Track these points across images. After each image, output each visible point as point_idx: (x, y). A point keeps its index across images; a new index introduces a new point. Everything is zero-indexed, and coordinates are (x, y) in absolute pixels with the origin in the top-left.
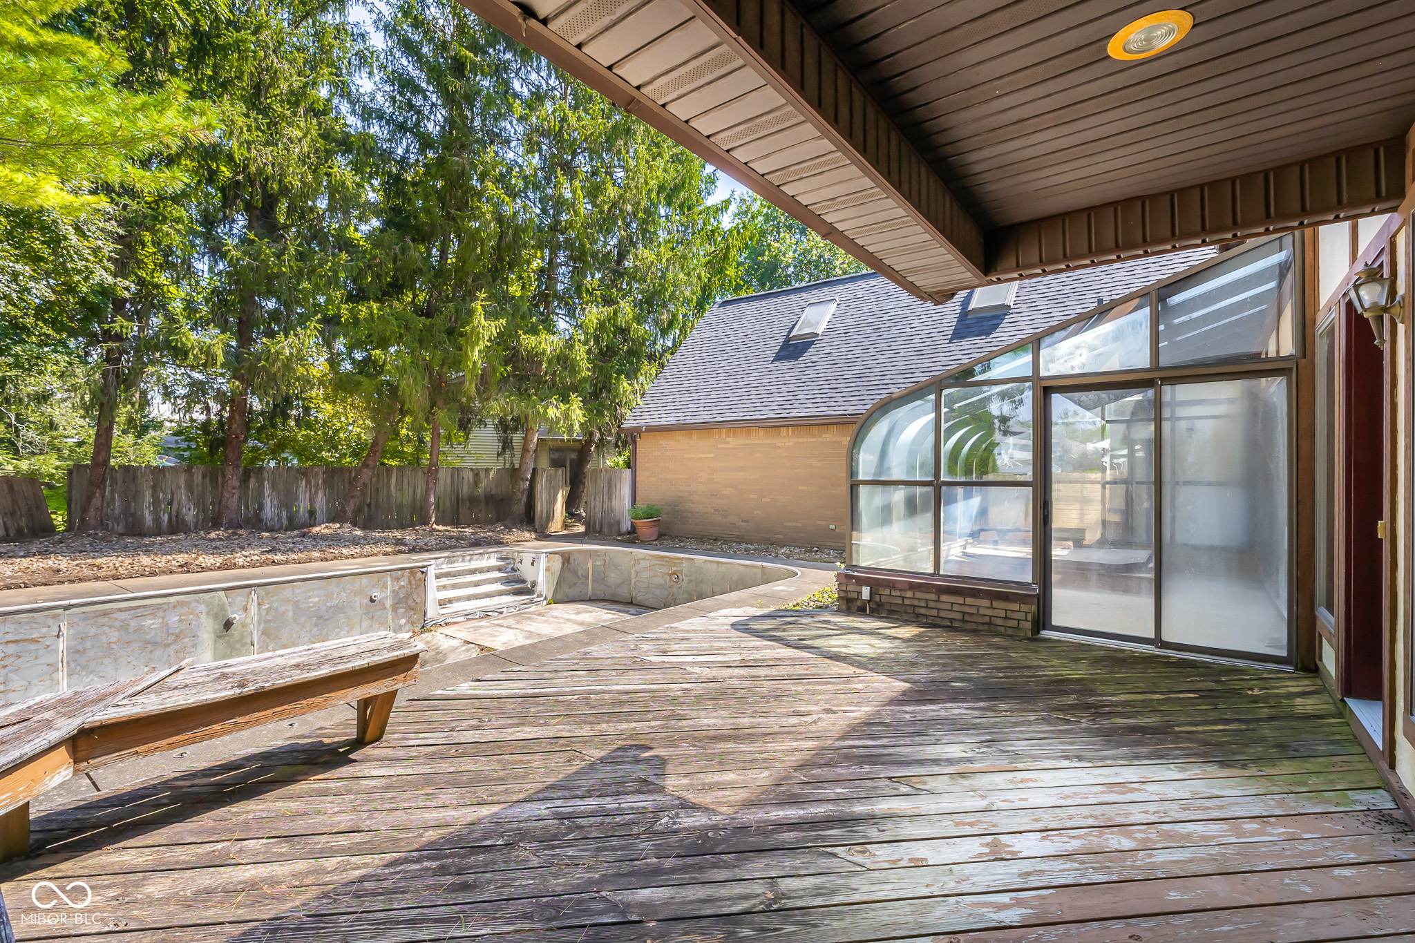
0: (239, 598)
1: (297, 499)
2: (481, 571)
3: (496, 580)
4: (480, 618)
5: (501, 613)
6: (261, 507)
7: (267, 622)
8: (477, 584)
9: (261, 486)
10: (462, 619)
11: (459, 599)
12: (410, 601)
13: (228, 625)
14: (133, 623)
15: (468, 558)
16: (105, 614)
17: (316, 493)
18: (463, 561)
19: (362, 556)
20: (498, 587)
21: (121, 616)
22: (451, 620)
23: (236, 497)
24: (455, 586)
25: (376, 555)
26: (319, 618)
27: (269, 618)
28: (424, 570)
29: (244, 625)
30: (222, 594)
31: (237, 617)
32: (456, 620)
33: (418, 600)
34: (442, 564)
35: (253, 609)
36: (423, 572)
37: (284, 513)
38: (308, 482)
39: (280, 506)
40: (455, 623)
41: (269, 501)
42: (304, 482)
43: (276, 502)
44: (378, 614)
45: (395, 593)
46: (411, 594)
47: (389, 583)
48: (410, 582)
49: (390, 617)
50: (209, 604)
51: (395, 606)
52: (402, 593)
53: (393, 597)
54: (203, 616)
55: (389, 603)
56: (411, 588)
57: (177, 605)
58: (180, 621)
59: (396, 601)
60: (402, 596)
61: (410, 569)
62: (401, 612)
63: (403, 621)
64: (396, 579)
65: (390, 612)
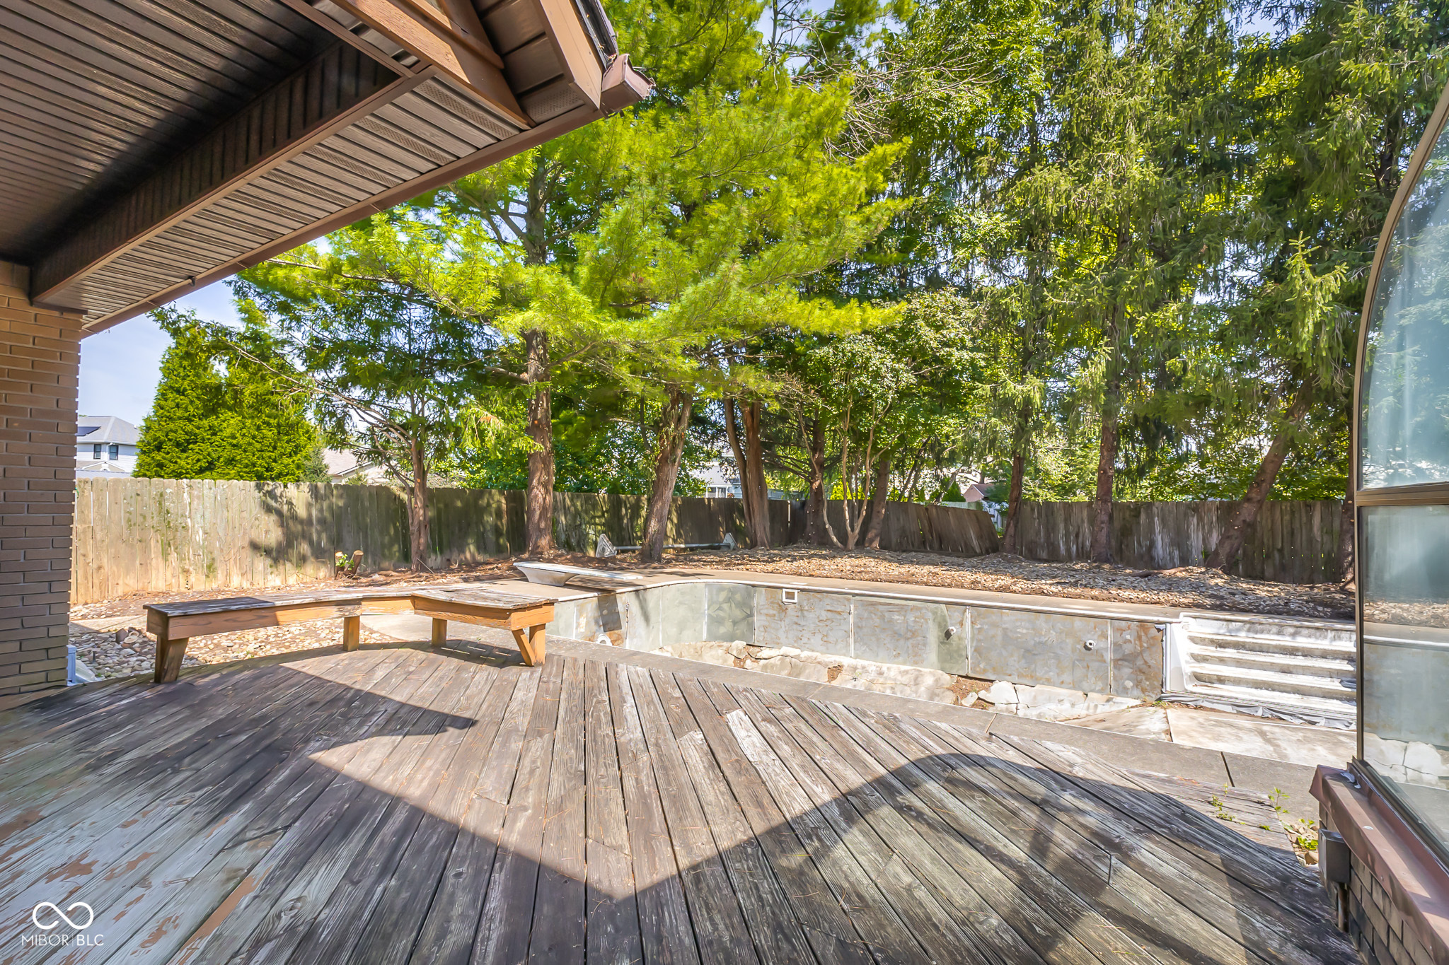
0: (956, 613)
1: (1188, 537)
2: (1307, 653)
3: (1331, 674)
4: (1262, 717)
5: (1314, 723)
6: (1152, 545)
7: (979, 641)
8: (1286, 670)
9: (1151, 523)
10: (1229, 709)
11: (1237, 682)
12: (1139, 662)
13: (948, 635)
14: (887, 615)
15: (1291, 630)
16: (873, 604)
17: (1210, 531)
18: (1279, 633)
19: (1143, 602)
20: (1335, 685)
21: (881, 608)
22: (1205, 704)
23: (1105, 531)
24: (1239, 663)
25: (1161, 603)
26: (1027, 651)
27: (980, 637)
28: (1161, 627)
29: (960, 638)
30: (943, 606)
31: (954, 629)
32: (1215, 706)
33: (1152, 662)
34: (1238, 630)
35: (968, 623)
36: (1159, 630)
37: (1176, 553)
38: (1200, 519)
39: (1172, 544)
40: (1212, 710)
41: (1159, 538)
42: (1195, 520)
43: (1167, 540)
44: (1095, 665)
45: (1117, 646)
46: (1141, 653)
47: (1110, 632)
48: (1139, 638)
49: (1111, 674)
50: (935, 613)
51: (1117, 663)
52: (1128, 649)
53: (1115, 651)
54: (930, 622)
55: (1109, 656)
56: (1141, 646)
57: (913, 609)
58: (915, 622)
59: (1118, 656)
60: (1127, 652)
61: (1139, 621)
62: (1126, 672)
63: (1130, 684)
64: (1119, 631)
65: (1111, 668)
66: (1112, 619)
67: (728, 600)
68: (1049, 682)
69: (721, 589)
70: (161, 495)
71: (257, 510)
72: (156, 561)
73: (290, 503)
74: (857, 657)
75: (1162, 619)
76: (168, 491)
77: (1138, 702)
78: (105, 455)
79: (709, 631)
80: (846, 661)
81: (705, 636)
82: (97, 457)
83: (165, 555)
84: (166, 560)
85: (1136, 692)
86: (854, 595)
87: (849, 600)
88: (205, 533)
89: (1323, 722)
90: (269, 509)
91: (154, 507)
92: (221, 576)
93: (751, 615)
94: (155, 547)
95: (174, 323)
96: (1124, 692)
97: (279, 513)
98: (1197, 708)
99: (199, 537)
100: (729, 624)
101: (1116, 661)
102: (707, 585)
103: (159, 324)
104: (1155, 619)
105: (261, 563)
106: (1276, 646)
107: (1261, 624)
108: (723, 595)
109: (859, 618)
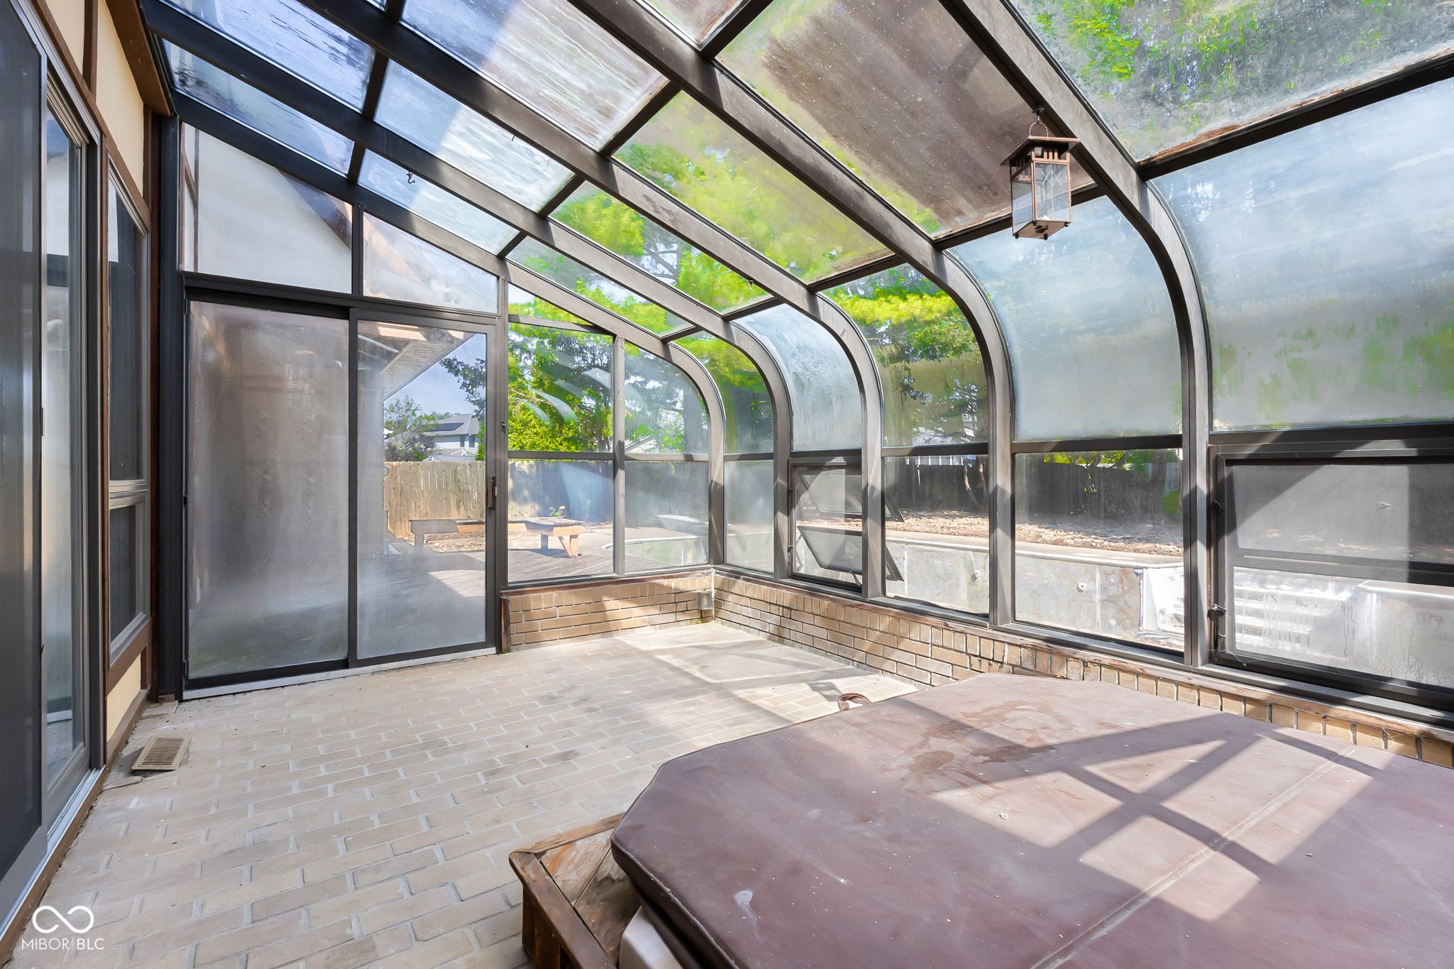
0: (980, 559)
12: (1121, 603)
13: (974, 577)
14: (930, 560)
16: (921, 551)
21: (925, 553)
28: (1139, 571)
29: (983, 580)
30: (971, 553)
31: (979, 573)
33: (1131, 603)
36: (1137, 574)
44: (1086, 604)
45: (1104, 589)
46: (1122, 595)
47: (1098, 576)
48: (1121, 581)
49: (1099, 613)
50: (965, 558)
51: (1104, 602)
52: (1113, 590)
53: (1102, 593)
54: (962, 566)
55: (1098, 597)
56: (1123, 589)
57: (950, 555)
58: (950, 566)
59: (1104, 598)
60: (1111, 593)
61: (1122, 566)
62: (1111, 611)
63: (1113, 622)
64: (1106, 575)
65: (1098, 607)
66: (1099, 564)
70: (455, 471)
75: (1139, 565)
76: (459, 468)
78: (467, 443)
82: (462, 445)
84: (459, 510)
85: (1119, 630)
86: (908, 543)
87: (903, 547)
88: (478, 494)
91: (451, 479)
95: (456, 367)
96: (1109, 629)
101: (1103, 602)
103: (447, 370)
104: (1134, 564)
109: (910, 561)
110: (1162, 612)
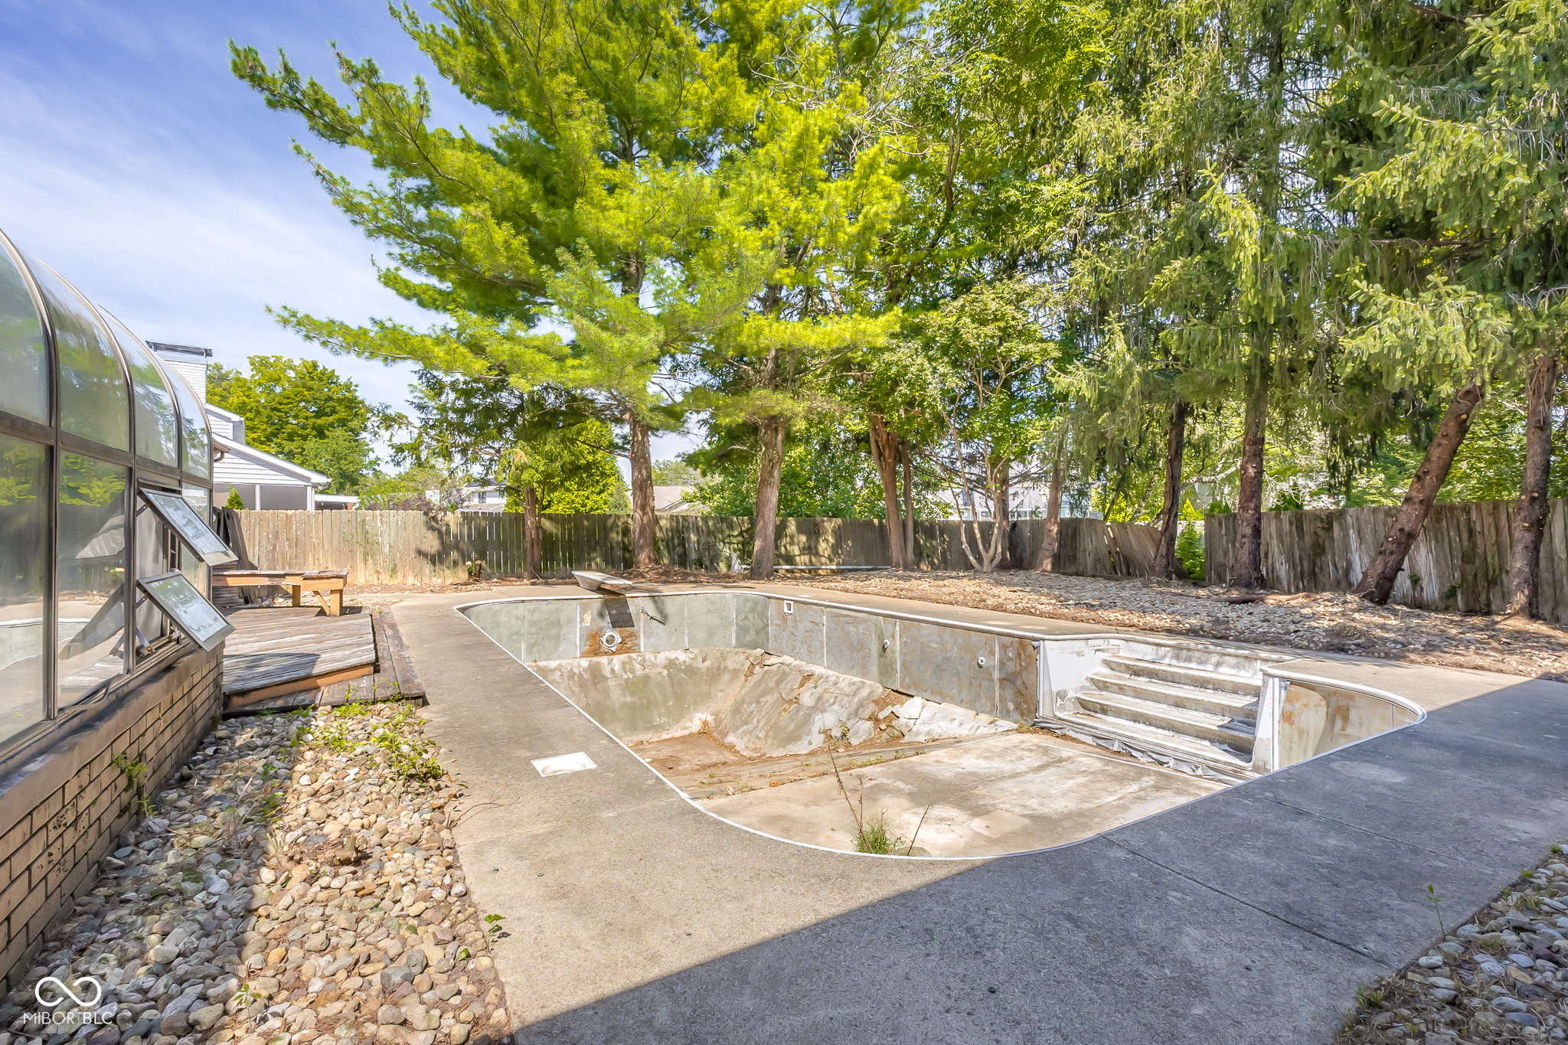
0: (890, 626)
4: (1112, 752)
5: (1161, 764)
7: (905, 654)
10: (1089, 740)
11: (1121, 713)
12: (1019, 683)
13: (884, 649)
14: (845, 626)
16: (838, 616)
22: (1069, 733)
26: (937, 666)
27: (906, 651)
28: (1035, 644)
29: (892, 652)
30: (881, 618)
31: (888, 643)
32: (1078, 736)
33: (1029, 683)
35: (898, 637)
36: (1035, 648)
44: (985, 683)
45: (1002, 664)
46: (1020, 673)
47: (997, 648)
48: (1019, 655)
49: (997, 694)
50: (876, 625)
51: (1002, 682)
52: (1011, 666)
53: (1001, 670)
54: (873, 634)
55: (996, 675)
56: (1020, 665)
57: (863, 621)
58: (863, 634)
59: (1003, 676)
60: (1009, 671)
61: (1021, 637)
62: (1009, 693)
63: (1011, 706)
64: (1004, 647)
65: (997, 688)
66: (999, 634)
67: (752, 610)
68: (952, 700)
69: (747, 600)
71: (424, 529)
72: (360, 565)
73: (447, 525)
74: (828, 667)
75: (1036, 635)
76: (368, 518)
77: (1015, 726)
79: (737, 638)
80: (819, 670)
81: (734, 642)
83: (365, 561)
84: (366, 565)
85: (1017, 716)
86: (827, 606)
87: (822, 611)
88: (390, 547)
89: (1172, 763)
90: (432, 528)
92: (400, 576)
93: (767, 625)
94: (359, 556)
96: (1006, 714)
97: (440, 532)
98: (1064, 737)
99: (386, 549)
100: (752, 633)
101: (1001, 680)
102: (735, 596)
104: (1033, 635)
105: (427, 568)
106: (1187, 676)
107: (1189, 650)
108: (749, 605)
109: (829, 629)
110: (1061, 695)
